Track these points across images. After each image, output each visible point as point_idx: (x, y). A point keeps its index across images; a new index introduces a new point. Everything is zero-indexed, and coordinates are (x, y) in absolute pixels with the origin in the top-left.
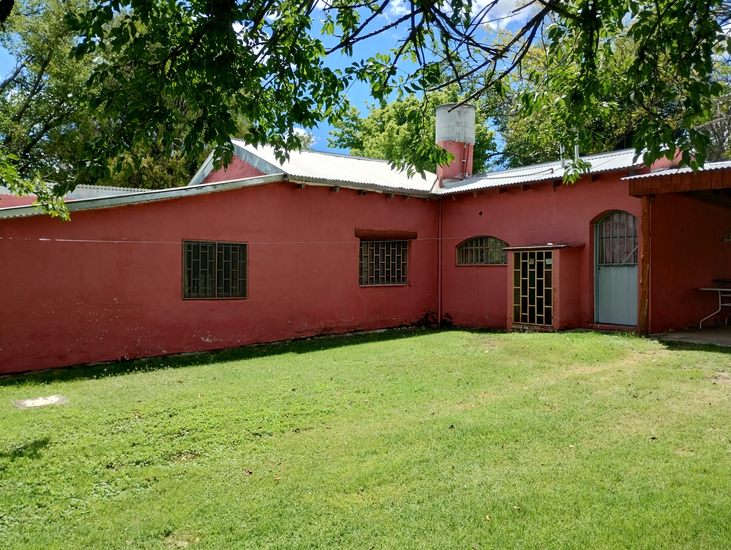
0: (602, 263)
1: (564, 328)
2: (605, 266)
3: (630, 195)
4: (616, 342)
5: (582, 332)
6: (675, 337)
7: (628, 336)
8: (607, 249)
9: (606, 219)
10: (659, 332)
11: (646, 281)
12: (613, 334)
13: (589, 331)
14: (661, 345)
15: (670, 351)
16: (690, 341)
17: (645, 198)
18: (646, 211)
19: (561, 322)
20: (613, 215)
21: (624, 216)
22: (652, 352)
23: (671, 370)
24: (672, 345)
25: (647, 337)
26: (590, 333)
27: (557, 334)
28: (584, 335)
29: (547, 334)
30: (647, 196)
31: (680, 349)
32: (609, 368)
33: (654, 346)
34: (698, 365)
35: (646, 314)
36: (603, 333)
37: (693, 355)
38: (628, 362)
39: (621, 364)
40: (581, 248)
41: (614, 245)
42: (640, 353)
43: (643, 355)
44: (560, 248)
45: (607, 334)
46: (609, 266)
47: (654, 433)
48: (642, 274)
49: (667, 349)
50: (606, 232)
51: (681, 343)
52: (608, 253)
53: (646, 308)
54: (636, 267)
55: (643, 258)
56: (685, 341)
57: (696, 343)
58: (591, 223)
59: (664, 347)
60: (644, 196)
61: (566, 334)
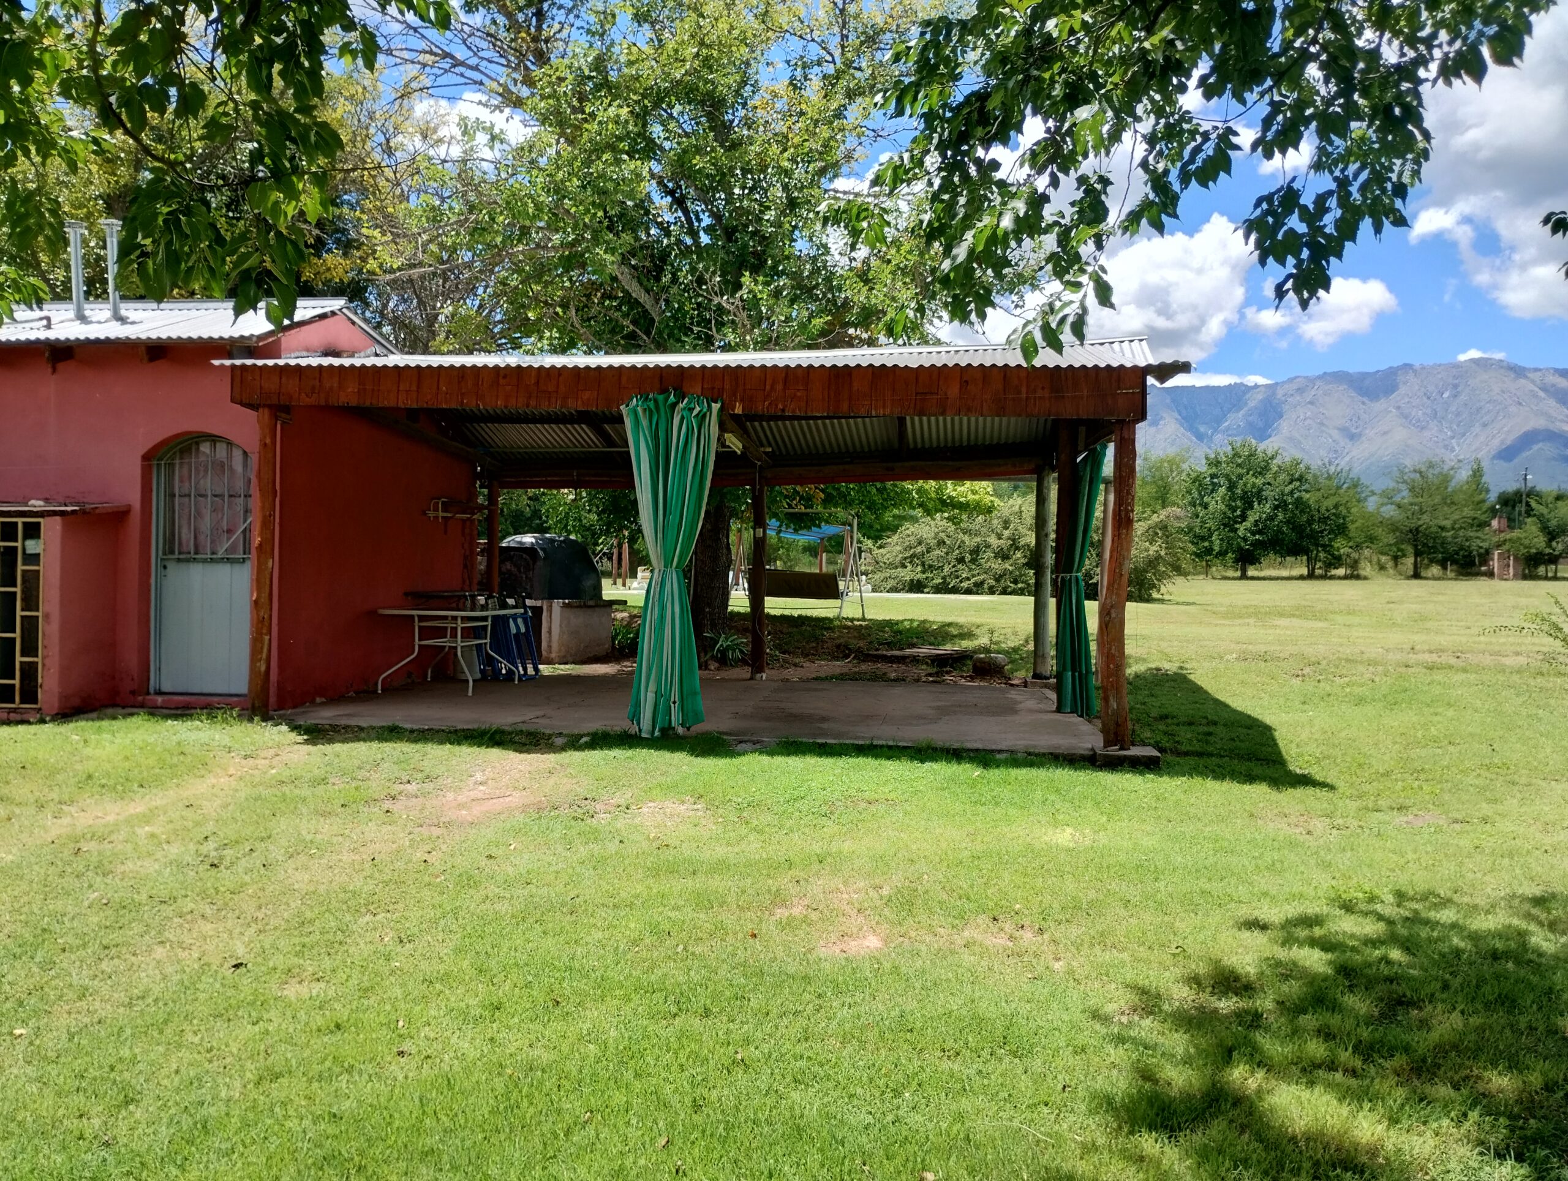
0: (172, 552)
1: (67, 713)
2: (179, 560)
3: (233, 401)
4: (193, 736)
5: (114, 718)
6: (325, 715)
7: (225, 721)
8: (184, 523)
9: (182, 452)
10: (294, 707)
11: (265, 595)
12: (190, 716)
13: (132, 715)
14: (294, 736)
15: (310, 748)
16: (353, 722)
17: (266, 411)
18: (268, 441)
19: (64, 697)
20: (197, 444)
21: (221, 449)
22: (272, 752)
23: (306, 792)
24: (316, 734)
25: (265, 719)
26: (134, 719)
27: (49, 728)
28: (117, 724)
29: (21, 728)
30: (270, 407)
31: (331, 741)
32: (164, 802)
33: (277, 738)
34: (363, 773)
35: (263, 668)
36: (167, 717)
37: (355, 753)
38: (214, 781)
39: (198, 788)
40: (120, 516)
41: (199, 514)
42: (246, 757)
43: (251, 761)
44: (62, 514)
45: (176, 717)
46: (188, 561)
47: (241, 951)
48: (258, 581)
49: (306, 742)
50: (181, 481)
51: (335, 728)
52: (185, 531)
53: (264, 656)
54: (248, 564)
55: (260, 545)
56: (344, 722)
57: (364, 725)
58: (147, 457)
59: (300, 739)
60: (265, 406)
61: (72, 725)
